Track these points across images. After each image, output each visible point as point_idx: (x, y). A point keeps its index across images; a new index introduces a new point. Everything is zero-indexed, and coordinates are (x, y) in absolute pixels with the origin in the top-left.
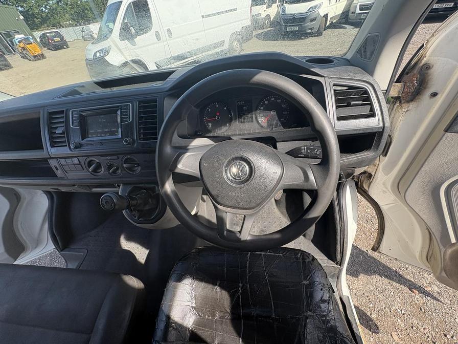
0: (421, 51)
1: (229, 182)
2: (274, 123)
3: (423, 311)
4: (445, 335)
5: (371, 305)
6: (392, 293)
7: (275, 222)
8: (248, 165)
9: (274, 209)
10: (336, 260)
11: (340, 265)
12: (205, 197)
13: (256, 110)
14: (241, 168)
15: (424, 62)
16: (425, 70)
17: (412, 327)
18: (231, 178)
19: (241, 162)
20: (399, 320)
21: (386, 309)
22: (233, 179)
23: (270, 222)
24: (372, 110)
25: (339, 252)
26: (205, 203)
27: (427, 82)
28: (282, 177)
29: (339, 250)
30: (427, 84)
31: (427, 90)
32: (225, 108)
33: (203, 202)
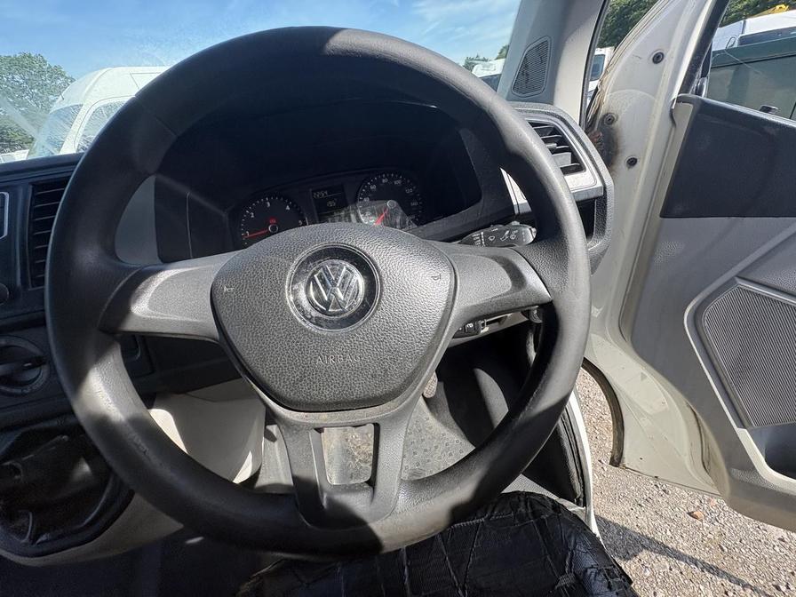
0: (596, 98)
1: (310, 326)
2: (398, 221)
3: (726, 550)
4: (778, 588)
5: (648, 573)
6: (669, 533)
7: (436, 447)
8: (358, 268)
9: (428, 419)
10: (575, 495)
11: (585, 505)
12: (273, 429)
13: (355, 201)
14: (340, 279)
15: (602, 112)
16: (609, 124)
17: (726, 593)
18: (314, 313)
19: (336, 261)
20: (702, 587)
21: (673, 570)
22: (320, 315)
23: (426, 450)
24: (575, 158)
25: (575, 475)
26: (276, 444)
27: (617, 144)
28: (454, 299)
29: (574, 470)
30: (617, 146)
31: (620, 155)
32: (288, 208)
33: (269, 443)
